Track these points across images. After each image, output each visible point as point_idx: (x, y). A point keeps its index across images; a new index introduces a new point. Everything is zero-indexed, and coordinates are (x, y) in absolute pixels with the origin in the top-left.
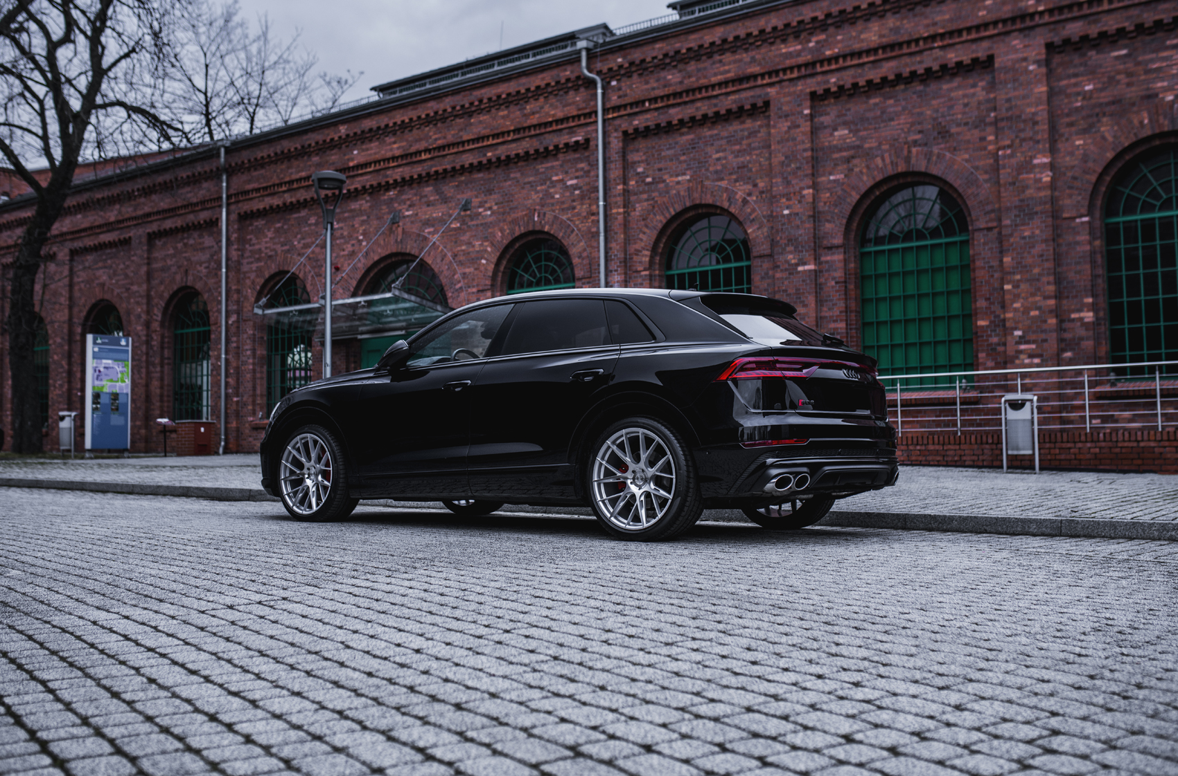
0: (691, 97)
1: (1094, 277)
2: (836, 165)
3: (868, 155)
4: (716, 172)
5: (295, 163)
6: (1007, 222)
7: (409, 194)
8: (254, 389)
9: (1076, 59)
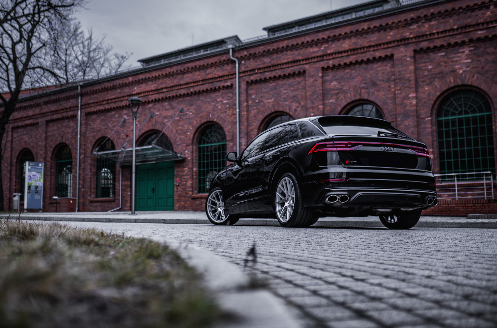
0: (274, 68)
1: (433, 141)
2: (332, 96)
3: (345, 92)
4: (284, 98)
5: (110, 92)
6: (399, 119)
7: (158, 105)
8: (91, 185)
9: (425, 56)
